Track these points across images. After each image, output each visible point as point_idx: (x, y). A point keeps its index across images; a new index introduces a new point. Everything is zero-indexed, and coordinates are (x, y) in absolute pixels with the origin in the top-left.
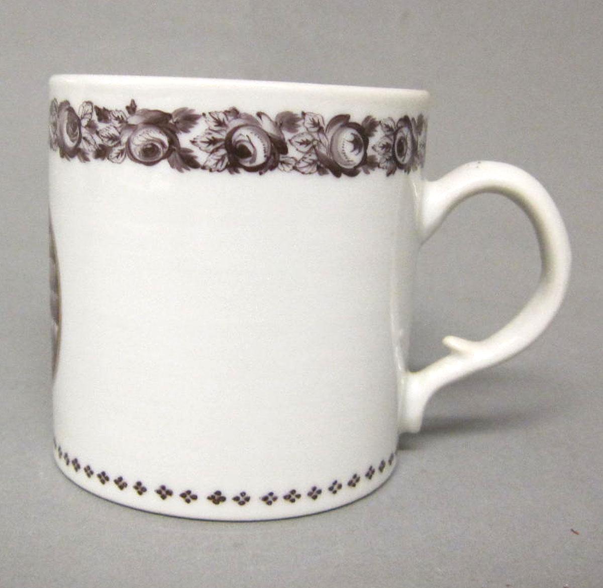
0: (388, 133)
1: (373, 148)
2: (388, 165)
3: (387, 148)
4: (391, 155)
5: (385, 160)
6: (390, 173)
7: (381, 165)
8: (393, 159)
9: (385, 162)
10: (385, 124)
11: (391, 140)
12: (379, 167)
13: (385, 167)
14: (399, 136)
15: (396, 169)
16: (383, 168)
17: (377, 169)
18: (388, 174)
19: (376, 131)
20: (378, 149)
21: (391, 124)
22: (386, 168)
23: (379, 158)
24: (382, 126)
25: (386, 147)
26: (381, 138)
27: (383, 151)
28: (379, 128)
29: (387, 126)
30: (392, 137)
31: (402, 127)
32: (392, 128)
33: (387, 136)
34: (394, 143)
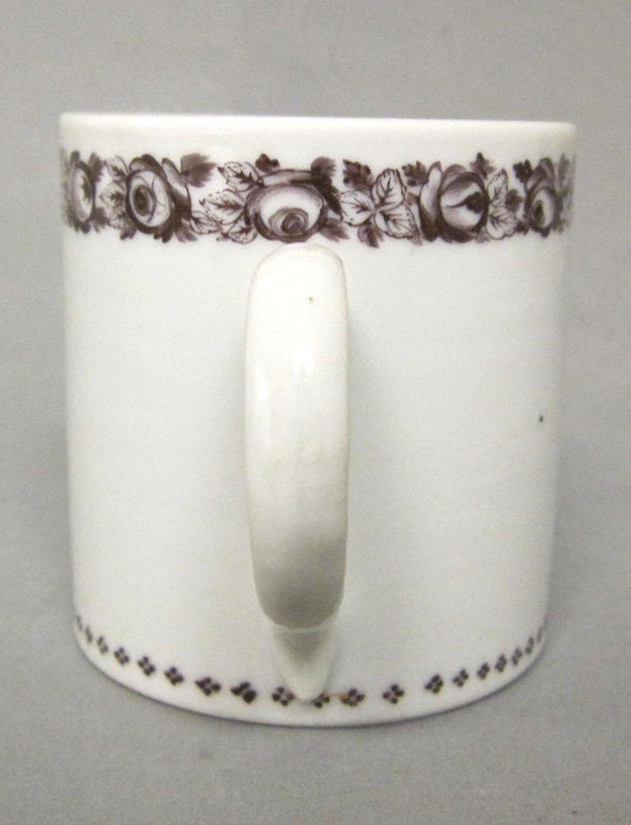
0: (117, 178)
1: (101, 197)
2: (121, 223)
3: (117, 200)
4: (124, 209)
5: (116, 216)
6: (126, 235)
7: (113, 222)
8: (128, 215)
9: (116, 219)
10: (112, 166)
11: (122, 188)
12: (109, 225)
13: (117, 226)
14: (136, 183)
15: (135, 231)
16: (114, 227)
17: (107, 227)
18: (123, 237)
19: (102, 174)
20: (108, 200)
21: (120, 166)
22: (119, 227)
23: (109, 212)
24: (108, 169)
25: (116, 197)
26: (109, 185)
27: (112, 203)
28: (105, 171)
29: (115, 169)
30: (124, 185)
31: (139, 171)
32: (122, 172)
33: (117, 183)
34: (128, 192)
